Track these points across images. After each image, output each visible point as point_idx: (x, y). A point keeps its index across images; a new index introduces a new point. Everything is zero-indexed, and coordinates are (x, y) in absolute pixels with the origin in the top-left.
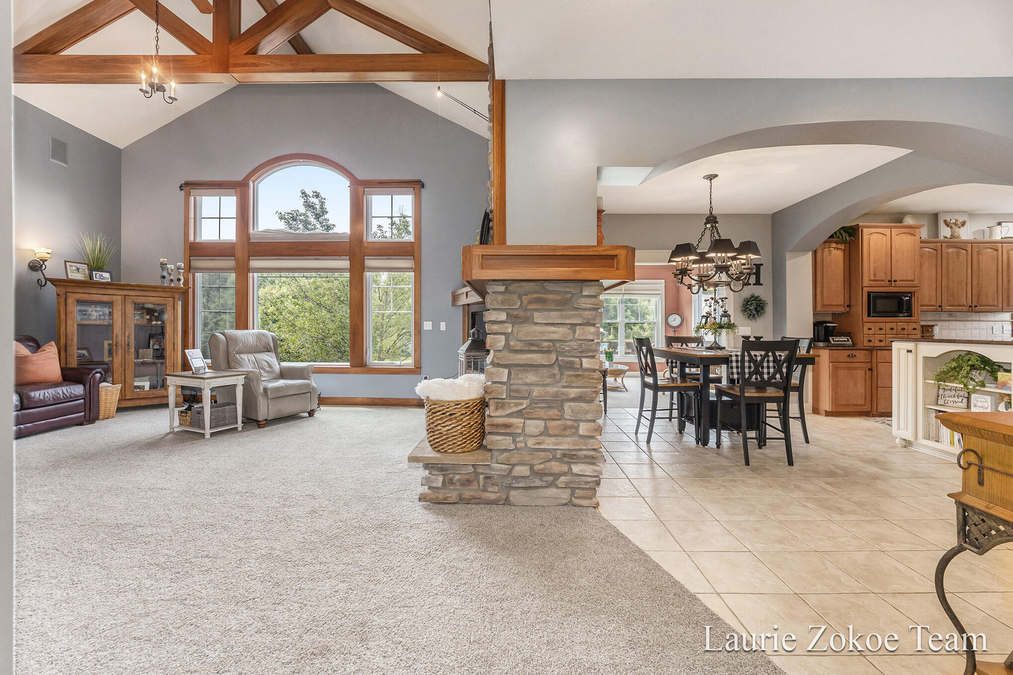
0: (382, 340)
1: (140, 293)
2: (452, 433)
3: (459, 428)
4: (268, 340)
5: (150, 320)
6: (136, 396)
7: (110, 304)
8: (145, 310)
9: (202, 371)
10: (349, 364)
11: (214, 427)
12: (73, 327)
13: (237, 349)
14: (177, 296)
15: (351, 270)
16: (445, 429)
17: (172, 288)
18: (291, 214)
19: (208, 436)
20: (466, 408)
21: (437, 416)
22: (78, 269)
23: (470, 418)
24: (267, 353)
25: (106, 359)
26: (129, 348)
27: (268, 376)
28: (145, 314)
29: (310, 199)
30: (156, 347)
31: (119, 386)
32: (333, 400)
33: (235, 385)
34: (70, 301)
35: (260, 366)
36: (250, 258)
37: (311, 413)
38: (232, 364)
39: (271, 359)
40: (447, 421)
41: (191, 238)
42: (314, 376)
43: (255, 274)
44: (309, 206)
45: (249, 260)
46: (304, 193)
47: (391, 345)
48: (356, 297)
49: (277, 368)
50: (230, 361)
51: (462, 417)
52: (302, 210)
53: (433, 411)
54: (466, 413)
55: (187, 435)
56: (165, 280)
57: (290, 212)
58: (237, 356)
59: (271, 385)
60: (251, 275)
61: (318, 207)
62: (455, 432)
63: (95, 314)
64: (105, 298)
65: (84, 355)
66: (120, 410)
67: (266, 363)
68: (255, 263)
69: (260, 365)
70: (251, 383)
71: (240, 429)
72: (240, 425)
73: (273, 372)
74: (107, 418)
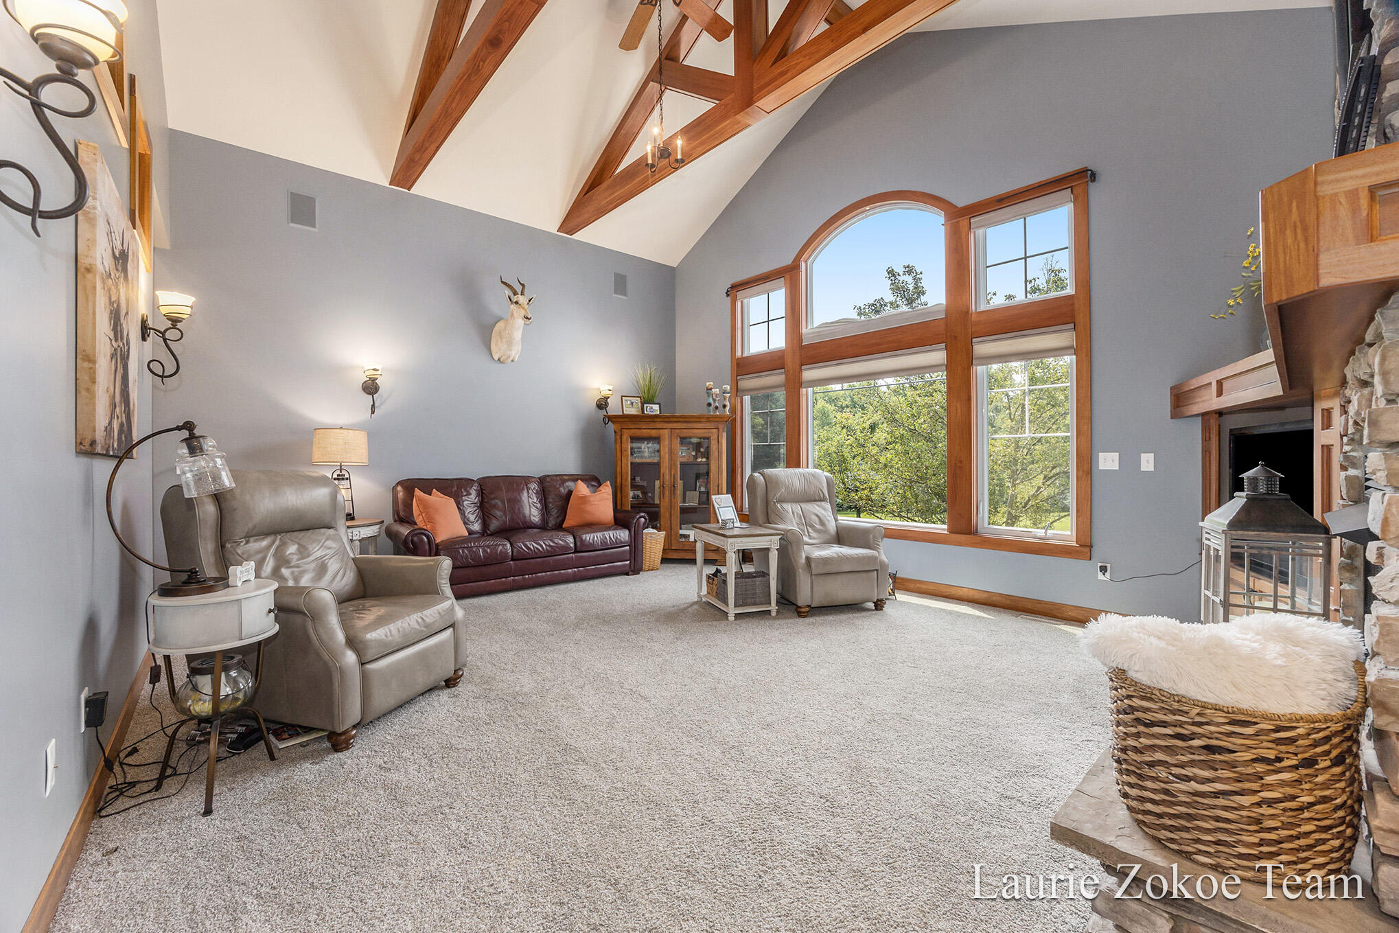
0: (1014, 485)
1: (685, 425)
2: (1214, 807)
3: (1246, 800)
4: (821, 483)
5: (696, 457)
6: (680, 547)
7: (657, 439)
8: (691, 446)
9: (730, 525)
10: (945, 527)
11: (741, 606)
12: (627, 465)
13: (778, 496)
14: (721, 427)
15: (949, 366)
16: (1182, 786)
17: (716, 417)
18: (873, 305)
19: (731, 618)
20: (1278, 742)
21: (1154, 736)
22: (632, 403)
23: (1299, 781)
24: (819, 503)
25: (657, 502)
26: (674, 490)
27: (819, 538)
28: (691, 450)
29: (899, 278)
30: (703, 489)
31: (663, 534)
32: (918, 585)
33: (768, 550)
34: (624, 437)
35: (808, 522)
36: (803, 367)
37: (879, 605)
38: (772, 517)
39: (824, 512)
40: (1192, 763)
41: (739, 354)
42: (886, 543)
43: (810, 390)
44: (897, 288)
45: (801, 370)
46: (892, 273)
47: (1031, 493)
48: (959, 411)
49: (832, 527)
50: (769, 512)
51: (1260, 768)
52: (889, 297)
53: (1138, 714)
54: (1279, 760)
55: (712, 610)
56: (712, 408)
57: (872, 302)
58: (778, 505)
59: (818, 553)
60: (804, 391)
61: (911, 287)
62: (1226, 808)
63: (646, 452)
64: (654, 433)
65: (638, 496)
66: (665, 560)
67: (816, 519)
68: (809, 374)
69: (808, 520)
70: (789, 547)
71: (774, 614)
72: (773, 607)
73: (825, 531)
74: (652, 570)
